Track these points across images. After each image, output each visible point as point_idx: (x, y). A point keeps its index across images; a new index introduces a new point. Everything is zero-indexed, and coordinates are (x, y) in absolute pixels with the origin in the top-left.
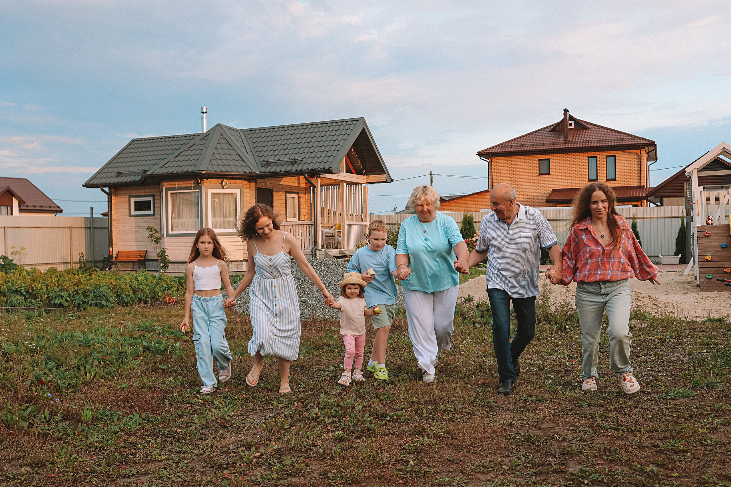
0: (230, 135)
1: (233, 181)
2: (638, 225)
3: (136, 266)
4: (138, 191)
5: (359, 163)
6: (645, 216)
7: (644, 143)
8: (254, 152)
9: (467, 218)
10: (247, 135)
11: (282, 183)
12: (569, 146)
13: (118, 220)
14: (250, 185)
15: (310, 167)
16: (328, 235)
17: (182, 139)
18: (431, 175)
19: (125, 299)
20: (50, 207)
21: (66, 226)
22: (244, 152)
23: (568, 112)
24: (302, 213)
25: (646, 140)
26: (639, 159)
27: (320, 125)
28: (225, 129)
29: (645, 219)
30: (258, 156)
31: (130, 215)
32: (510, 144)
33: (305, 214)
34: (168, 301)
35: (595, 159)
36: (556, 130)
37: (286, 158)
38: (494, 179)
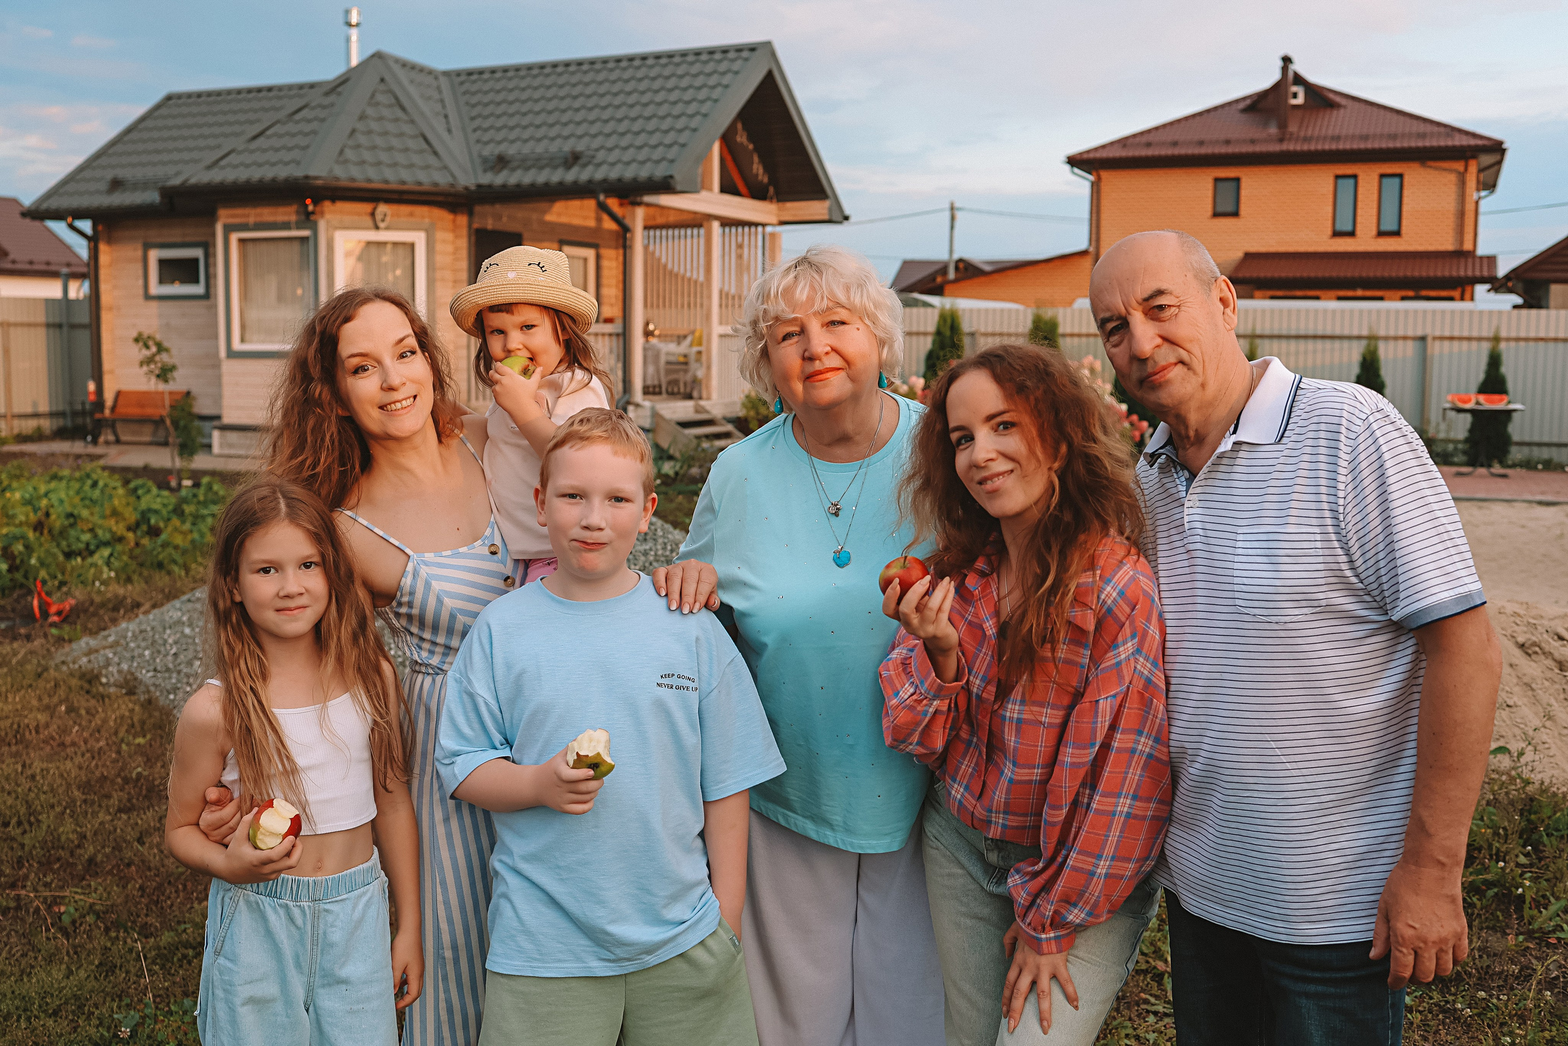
0: (406, 82)
1: (405, 209)
5: (758, 168)
7: (1476, 146)
8: (469, 131)
9: (1042, 326)
10: (456, 85)
11: (550, 217)
12: (1291, 148)
14: (455, 221)
15: (614, 174)
16: (672, 359)
18: (952, 208)
20: (68, 264)
22: (441, 127)
23: (1292, 63)
25: (1481, 137)
26: (1462, 183)
27: (651, 59)
28: (397, 68)
30: (478, 141)
31: (148, 297)
32: (1144, 139)
33: (613, 300)
34: (36, 610)
35: (1353, 181)
36: (1259, 106)
37: (553, 149)
38: (1103, 223)
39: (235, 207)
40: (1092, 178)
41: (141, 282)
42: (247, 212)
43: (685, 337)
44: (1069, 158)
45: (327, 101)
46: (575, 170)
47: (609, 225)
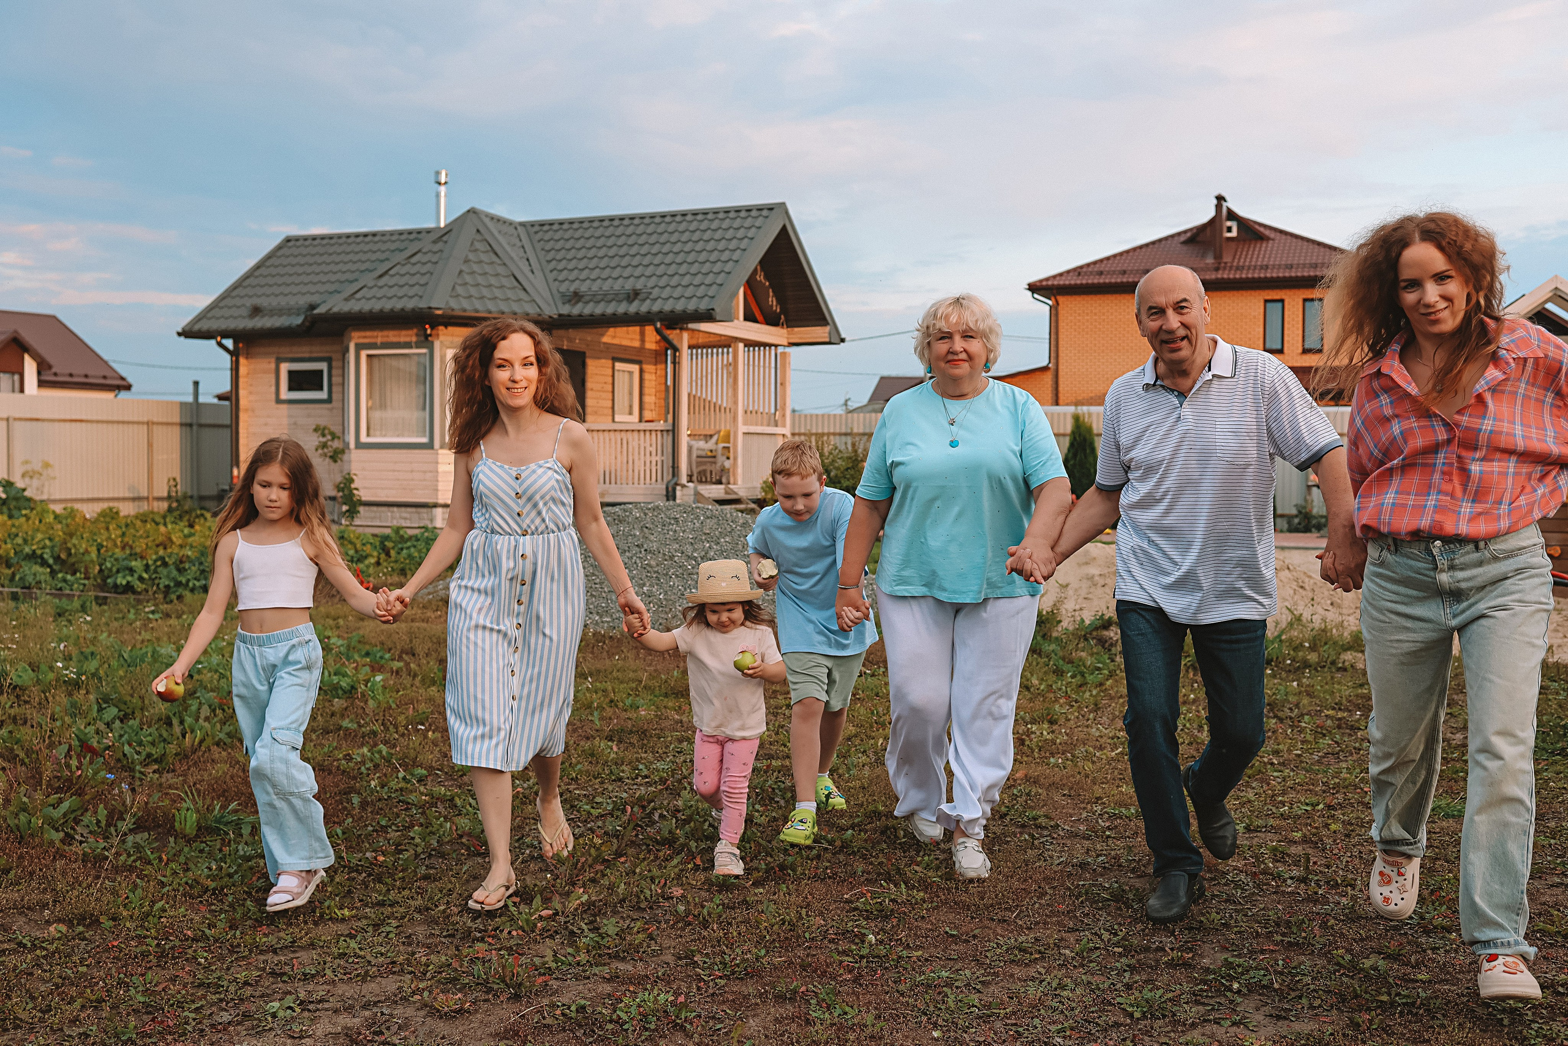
0: (495, 232)
4: (295, 348)
5: (772, 301)
8: (547, 272)
10: (532, 234)
11: (605, 339)
12: (1225, 276)
13: (253, 411)
15: (668, 307)
16: (703, 453)
20: (104, 377)
21: (141, 420)
22: (526, 270)
23: (1226, 202)
24: (646, 406)
27: (689, 216)
28: (487, 221)
30: (555, 280)
31: (279, 401)
32: (1097, 268)
33: (653, 407)
35: (1279, 305)
36: (1198, 239)
37: (617, 287)
38: (1061, 342)
39: (365, 330)
40: (1050, 302)
41: (273, 389)
42: (375, 333)
43: (711, 436)
44: (1029, 285)
45: (436, 247)
46: (636, 303)
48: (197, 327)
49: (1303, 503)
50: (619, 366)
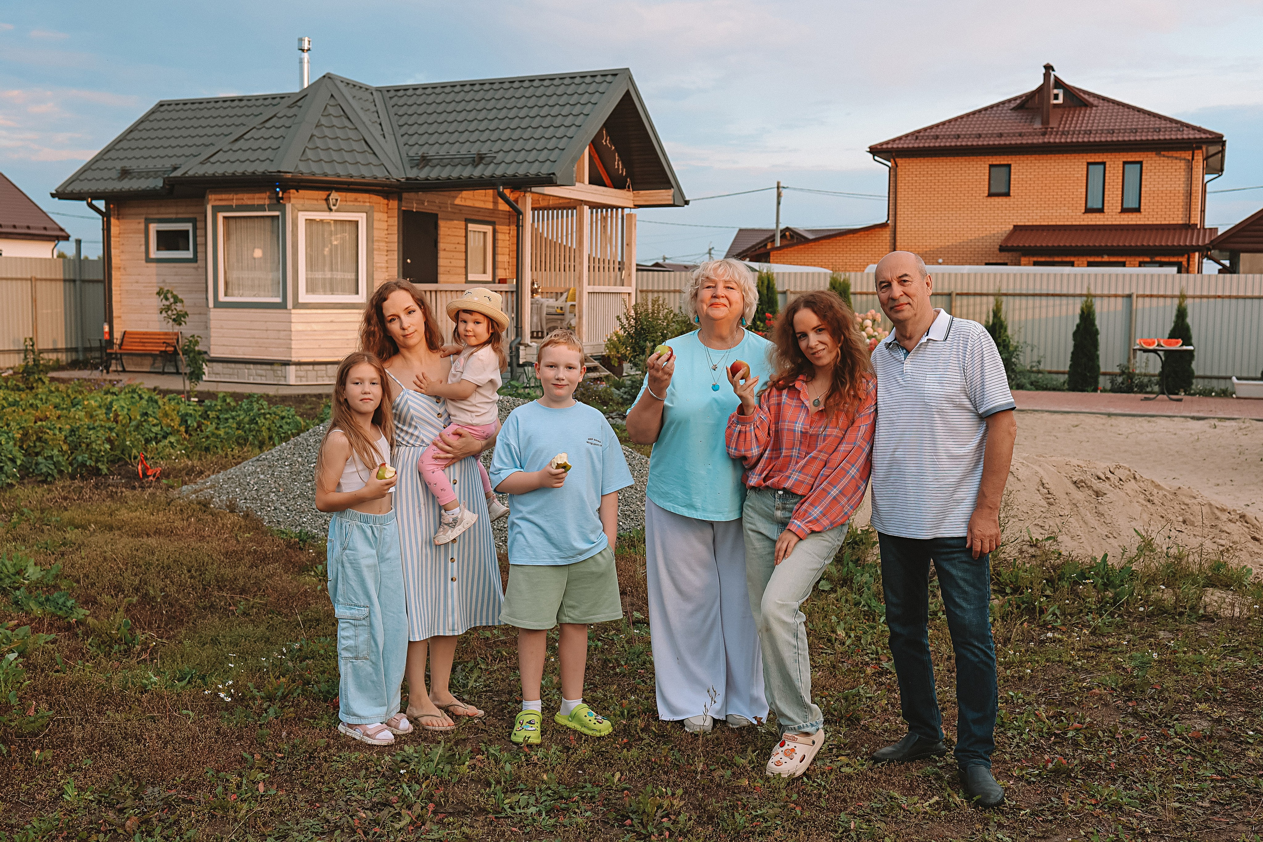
0: (351, 99)
1: (351, 196)
2: (1189, 311)
3: (159, 365)
4: (163, 210)
5: (618, 164)
6: (1205, 293)
7: (1201, 138)
8: (398, 136)
9: (838, 285)
10: (387, 99)
11: (458, 201)
12: (1052, 140)
13: (124, 269)
14: (387, 205)
15: (510, 172)
16: (552, 311)
17: (259, 103)
18: (778, 188)
19: (41, 466)
20: (45, 229)
21: (24, 276)
22: (377, 134)
23: (1053, 70)
24: (499, 265)
25: (1205, 131)
26: (1190, 169)
27: (537, 81)
28: (342, 86)
29: (1205, 300)
30: (406, 144)
31: (148, 260)
32: (933, 133)
33: (507, 267)
34: (140, 472)
35: (1102, 167)
36: (1026, 106)
37: (463, 151)
38: (899, 201)
39: (221, 193)
40: (889, 164)
41: (143, 248)
42: (231, 196)
43: (562, 294)
44: (870, 148)
45: (291, 112)
46: (480, 167)
47: (503, 206)
48: (69, 189)
49: (1126, 363)
50: (471, 226)
